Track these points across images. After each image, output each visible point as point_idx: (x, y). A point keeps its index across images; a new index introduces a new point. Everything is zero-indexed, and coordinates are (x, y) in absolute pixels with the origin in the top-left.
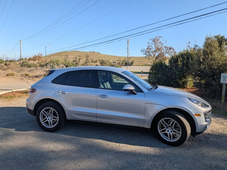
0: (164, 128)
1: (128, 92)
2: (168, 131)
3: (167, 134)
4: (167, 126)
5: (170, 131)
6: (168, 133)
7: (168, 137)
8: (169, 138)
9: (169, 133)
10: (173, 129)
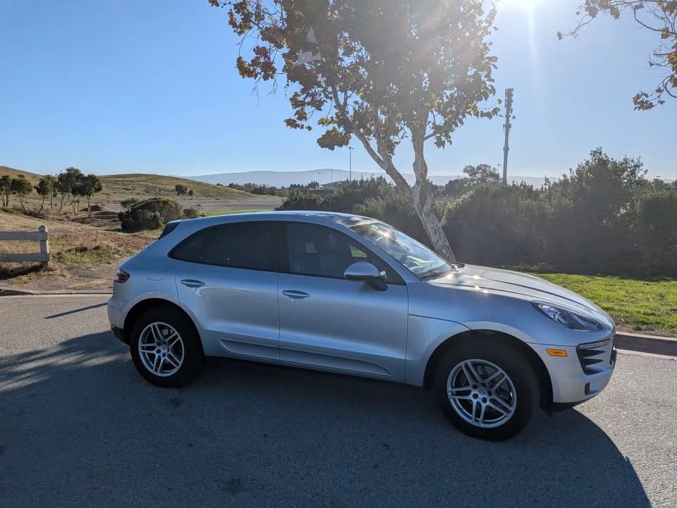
0: (467, 384)
2: (476, 396)
3: (471, 406)
4: (477, 381)
5: (481, 396)
6: (475, 401)
7: (470, 411)
8: (473, 416)
9: (478, 402)
10: (493, 394)
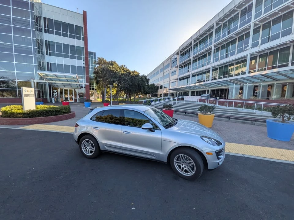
1: (147, 130)
